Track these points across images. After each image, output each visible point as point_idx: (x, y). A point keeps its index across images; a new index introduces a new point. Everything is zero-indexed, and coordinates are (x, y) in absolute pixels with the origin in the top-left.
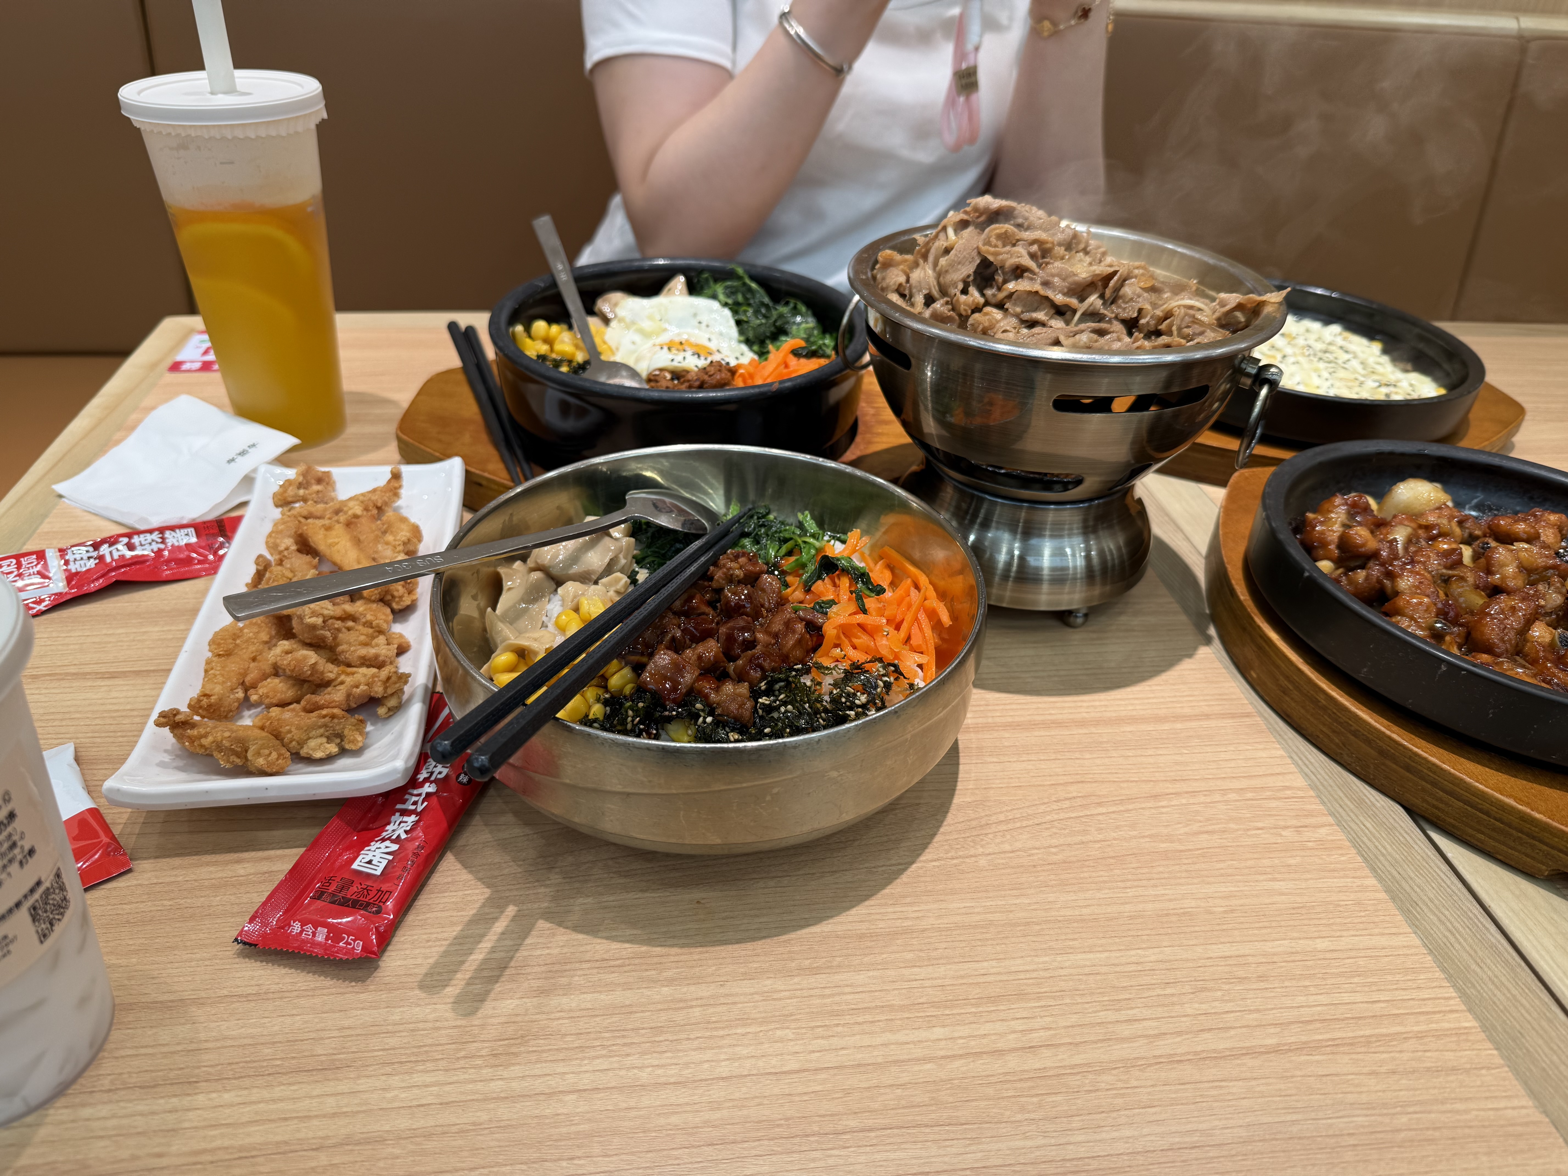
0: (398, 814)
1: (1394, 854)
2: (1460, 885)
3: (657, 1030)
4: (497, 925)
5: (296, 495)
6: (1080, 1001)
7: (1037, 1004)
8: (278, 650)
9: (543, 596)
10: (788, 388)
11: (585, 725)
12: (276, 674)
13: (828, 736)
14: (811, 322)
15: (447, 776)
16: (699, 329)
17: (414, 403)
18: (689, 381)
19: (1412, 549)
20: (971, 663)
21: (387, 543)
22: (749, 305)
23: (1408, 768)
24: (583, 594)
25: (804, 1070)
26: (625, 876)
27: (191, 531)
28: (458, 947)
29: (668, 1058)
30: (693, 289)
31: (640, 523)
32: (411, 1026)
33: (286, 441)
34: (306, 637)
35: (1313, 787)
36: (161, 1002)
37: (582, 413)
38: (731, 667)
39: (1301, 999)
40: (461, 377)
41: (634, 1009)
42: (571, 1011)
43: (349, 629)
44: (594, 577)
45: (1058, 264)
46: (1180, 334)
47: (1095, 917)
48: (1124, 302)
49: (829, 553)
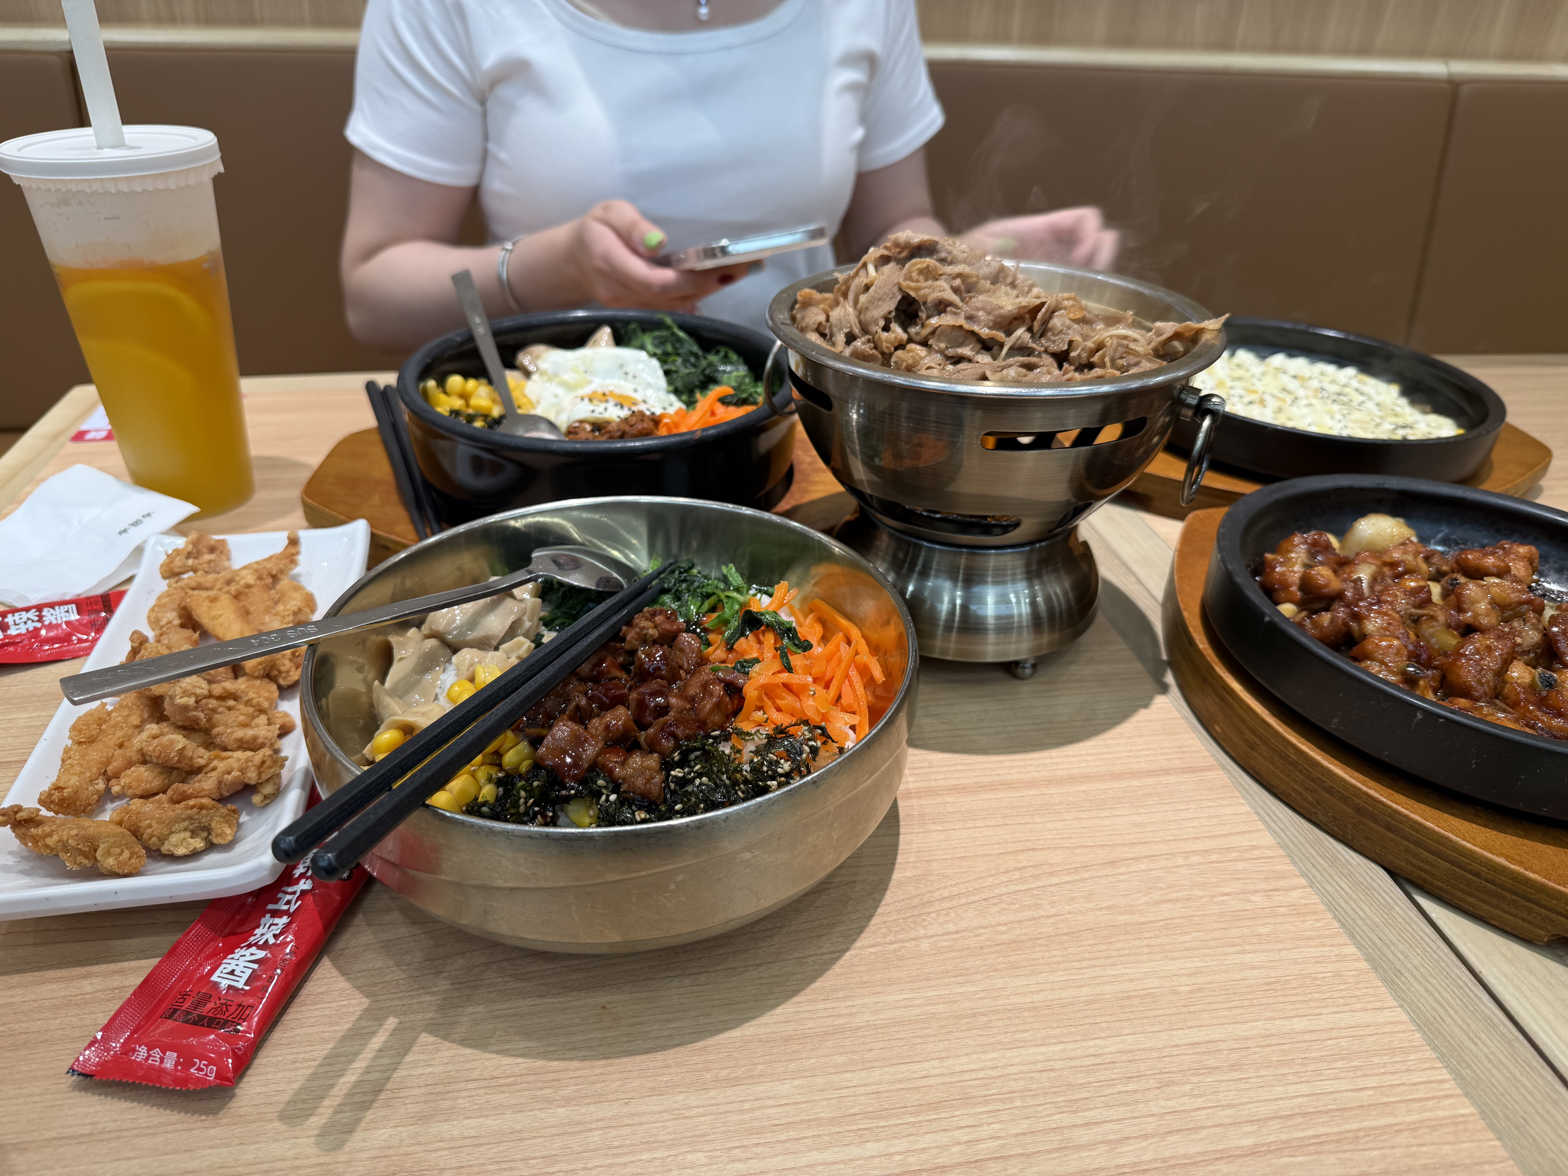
0: (268, 916)
1: (1374, 917)
2: (1446, 949)
4: (374, 1040)
5: (184, 566)
6: (1032, 1103)
7: (983, 1110)
8: (144, 735)
9: (437, 665)
10: (712, 436)
11: (468, 813)
12: (144, 762)
13: (746, 809)
14: (743, 370)
16: (626, 380)
18: (609, 432)
19: (1378, 588)
22: (678, 355)
23: (1388, 827)
24: (480, 662)
26: (522, 980)
27: (73, 607)
28: (328, 1068)
30: (620, 340)
31: (549, 584)
32: (267, 1166)
33: (185, 509)
34: (178, 718)
35: (1282, 845)
37: (496, 469)
38: (642, 736)
39: (1279, 1090)
40: (376, 438)
41: (525, 1135)
42: (452, 1139)
43: (230, 709)
44: (495, 643)
45: (983, 297)
46: (1114, 366)
47: (1049, 1003)
48: (1053, 335)
49: (754, 609)
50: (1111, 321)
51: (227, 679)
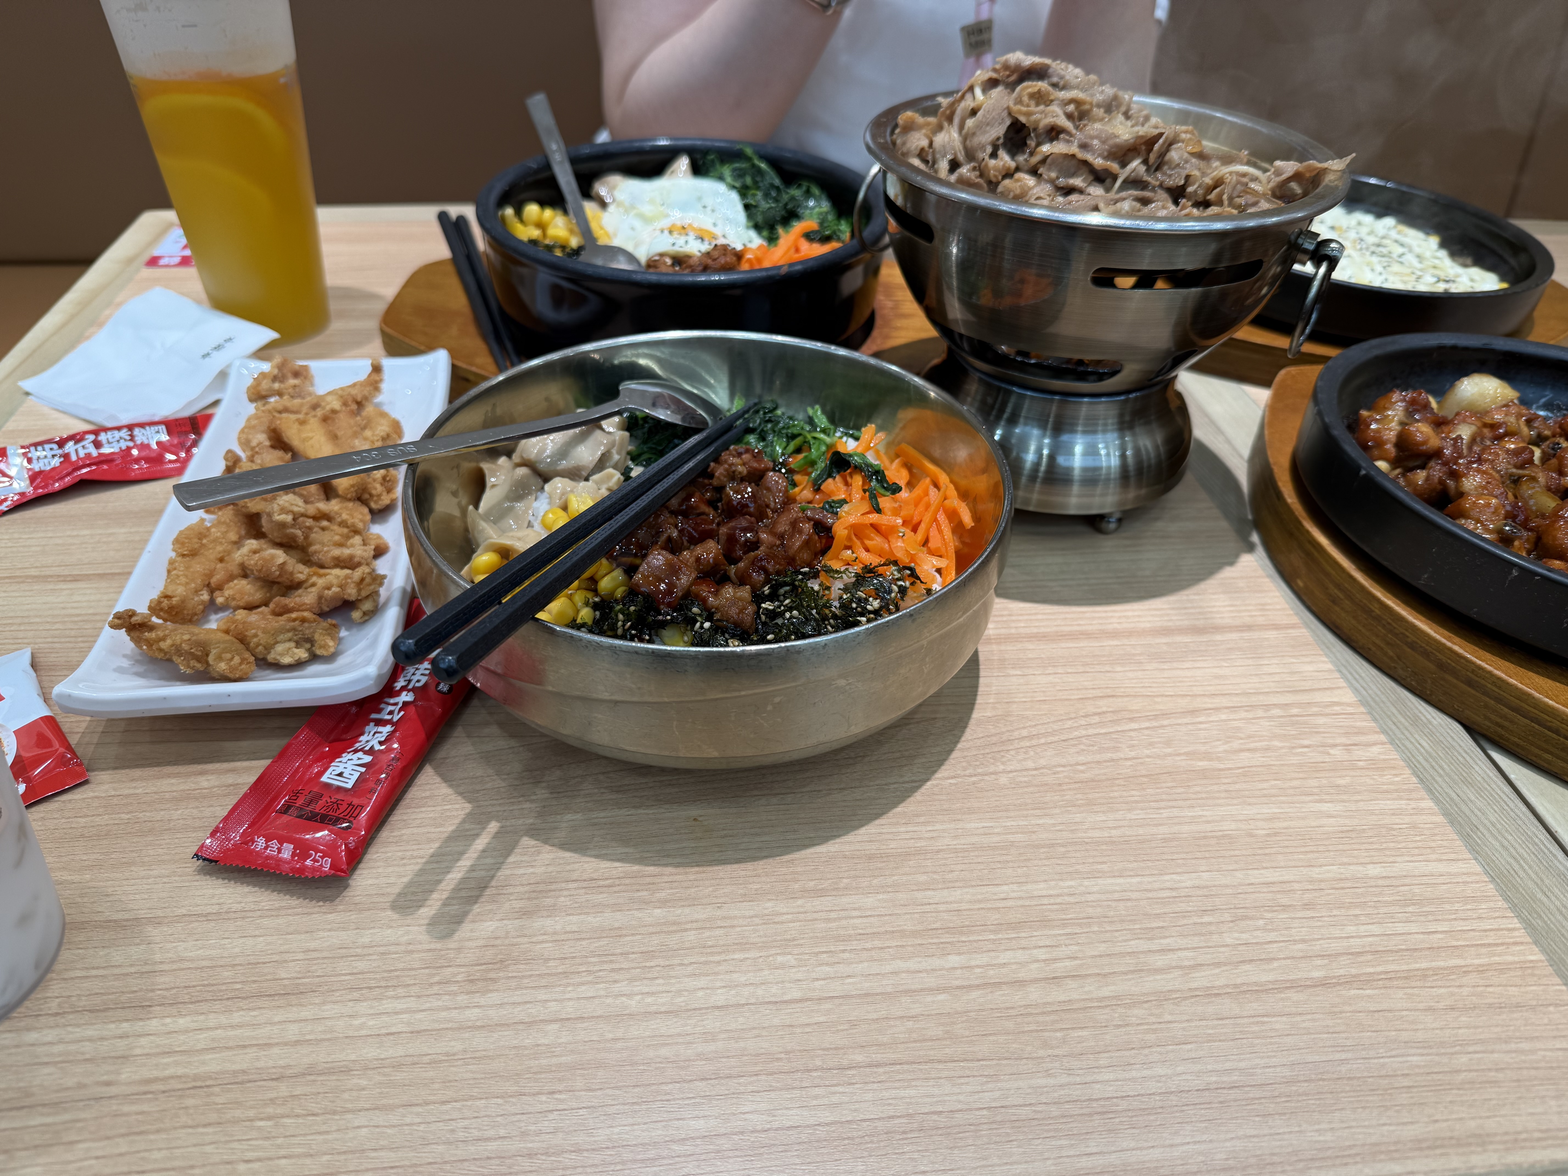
0: (372, 724)
1: (1452, 774)
2: (1524, 808)
3: (649, 954)
4: (478, 841)
5: (271, 389)
6: (1108, 928)
7: (1061, 932)
8: (245, 550)
9: (529, 494)
10: (798, 272)
11: (572, 628)
12: (245, 576)
13: (836, 640)
14: (825, 206)
15: (426, 685)
16: (705, 213)
17: (399, 296)
18: (691, 266)
19: (1477, 447)
20: (994, 565)
21: (366, 439)
22: (759, 188)
23: (1470, 683)
24: (572, 491)
25: (807, 1000)
26: (617, 792)
27: (163, 428)
28: (435, 865)
29: (659, 985)
30: (698, 169)
31: (636, 418)
32: (382, 949)
33: (267, 334)
34: (276, 535)
35: (1363, 702)
36: (115, 921)
37: (579, 300)
38: (732, 570)
39: (1351, 929)
40: (451, 269)
41: (624, 932)
42: (555, 933)
43: (323, 529)
44: (585, 474)
45: (1097, 126)
46: (1231, 204)
47: (1126, 839)
48: (1171, 168)
49: (841, 449)
50: (1227, 160)
51: (319, 500)
